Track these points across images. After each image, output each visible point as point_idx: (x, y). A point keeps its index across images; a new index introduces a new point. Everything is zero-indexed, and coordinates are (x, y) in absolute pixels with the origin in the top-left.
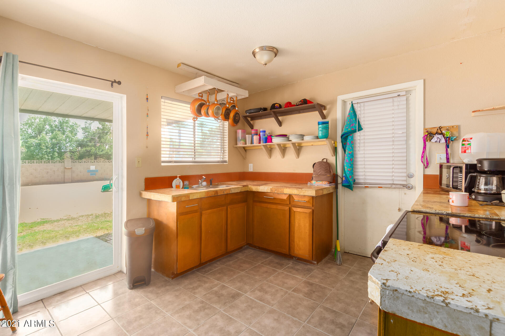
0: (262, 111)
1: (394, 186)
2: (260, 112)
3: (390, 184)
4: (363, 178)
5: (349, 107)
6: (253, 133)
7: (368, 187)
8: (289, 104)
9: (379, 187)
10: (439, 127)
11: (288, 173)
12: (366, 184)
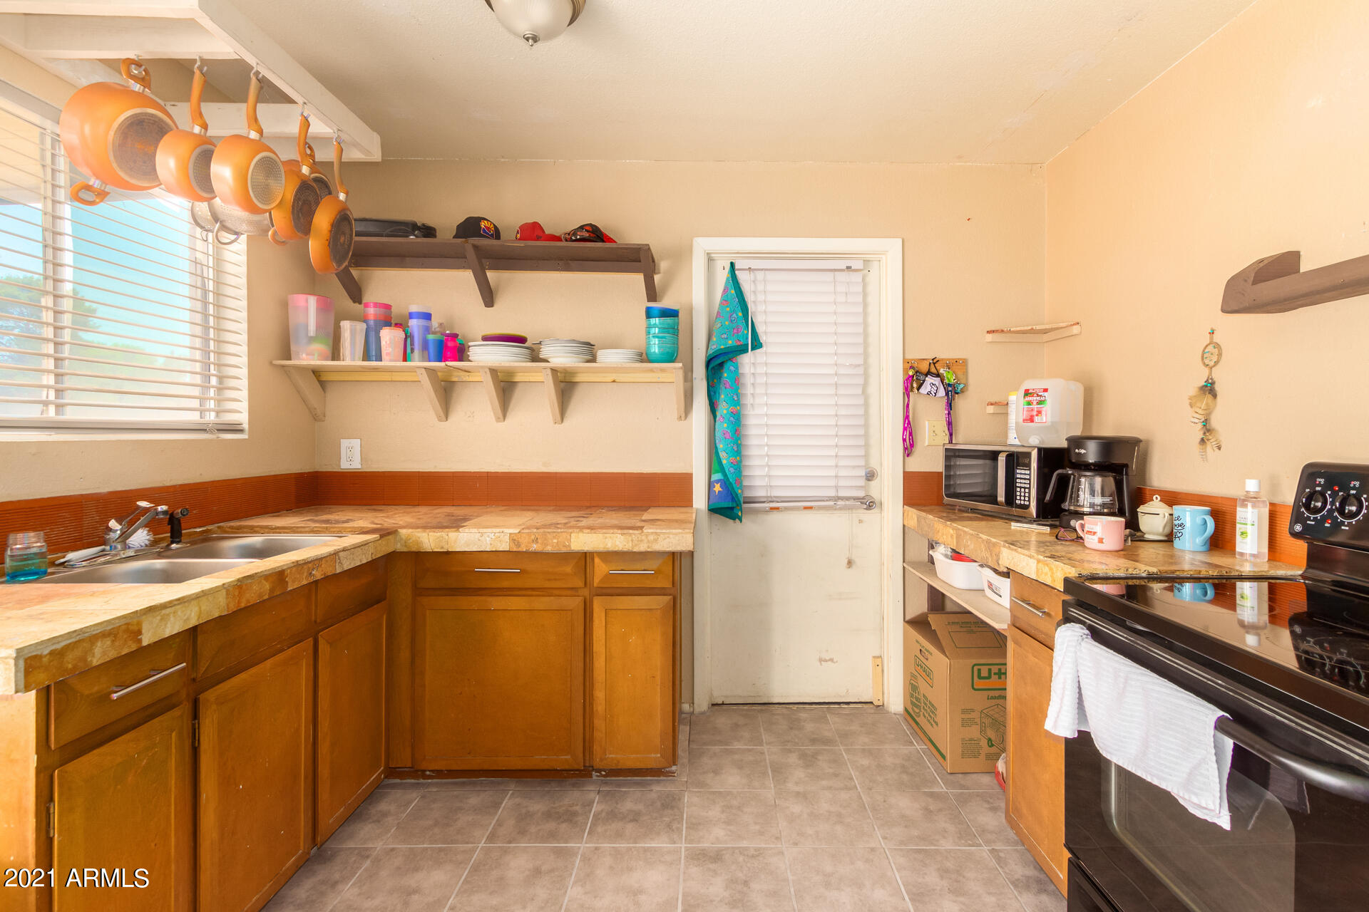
0: (416, 236)
1: (840, 503)
2: (407, 236)
3: (830, 499)
4: (765, 484)
5: (722, 277)
6: (372, 317)
7: (778, 508)
8: (532, 231)
9: (806, 508)
10: (933, 360)
11: (522, 473)
12: (773, 502)
